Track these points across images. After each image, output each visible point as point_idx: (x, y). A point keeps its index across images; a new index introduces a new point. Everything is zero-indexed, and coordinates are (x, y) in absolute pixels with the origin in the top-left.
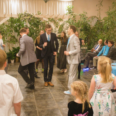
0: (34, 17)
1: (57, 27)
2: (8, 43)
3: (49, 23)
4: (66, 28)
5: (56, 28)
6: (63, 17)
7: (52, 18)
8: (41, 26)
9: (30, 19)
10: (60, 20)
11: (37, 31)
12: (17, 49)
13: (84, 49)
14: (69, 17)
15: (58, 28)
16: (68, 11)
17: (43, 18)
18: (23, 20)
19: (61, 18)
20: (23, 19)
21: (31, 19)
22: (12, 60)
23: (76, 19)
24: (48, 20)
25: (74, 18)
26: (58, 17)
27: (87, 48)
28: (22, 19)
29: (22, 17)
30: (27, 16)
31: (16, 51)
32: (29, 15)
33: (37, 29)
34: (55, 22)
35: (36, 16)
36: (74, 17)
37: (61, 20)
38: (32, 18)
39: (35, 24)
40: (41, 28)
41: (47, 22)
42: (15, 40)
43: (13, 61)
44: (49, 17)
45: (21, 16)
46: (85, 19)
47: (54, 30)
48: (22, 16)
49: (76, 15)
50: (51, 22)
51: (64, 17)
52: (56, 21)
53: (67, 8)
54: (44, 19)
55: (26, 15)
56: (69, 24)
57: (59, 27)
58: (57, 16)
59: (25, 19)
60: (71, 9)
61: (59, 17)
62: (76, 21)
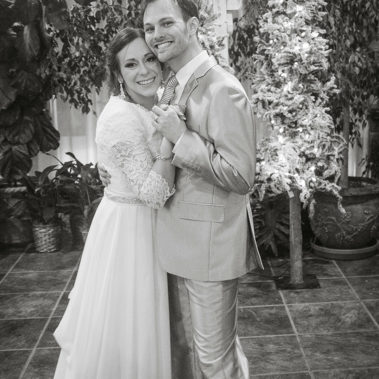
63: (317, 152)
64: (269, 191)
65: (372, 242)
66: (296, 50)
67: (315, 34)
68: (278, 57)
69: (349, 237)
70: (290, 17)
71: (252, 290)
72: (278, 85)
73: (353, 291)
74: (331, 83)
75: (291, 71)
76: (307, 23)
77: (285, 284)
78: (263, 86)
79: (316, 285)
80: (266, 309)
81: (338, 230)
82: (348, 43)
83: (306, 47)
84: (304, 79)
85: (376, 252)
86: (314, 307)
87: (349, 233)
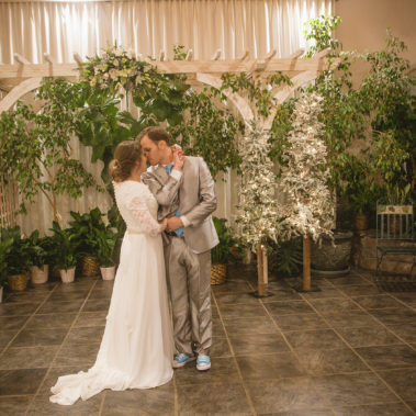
0: (153, 73)
1: (265, 114)
2: (50, 193)
3: (225, 97)
4: (307, 117)
5: (262, 117)
6: (293, 65)
7: (238, 72)
8: (194, 114)
9: (133, 79)
10: (278, 82)
11: (176, 135)
12: (87, 218)
13: (398, 216)
14: (321, 64)
15: (271, 118)
16: (313, 42)
17: (195, 74)
18: (104, 86)
19: (285, 69)
20: (101, 81)
21: (139, 80)
22: (63, 272)
23: (350, 79)
24: (218, 84)
25: (342, 72)
26: (265, 65)
27: (410, 210)
28: (98, 85)
29: (96, 72)
30: (121, 68)
31: (83, 229)
32: (127, 63)
33: (176, 129)
34: (254, 93)
35: (163, 69)
36: (341, 67)
37: (281, 79)
38: (143, 75)
39: (160, 103)
40: (192, 122)
41: (217, 91)
42: (80, 180)
43: (68, 276)
44: (225, 69)
45: (91, 69)
46: (392, 73)
47: (251, 128)
48: (96, 69)
49: (349, 61)
50: (235, 90)
51: (299, 66)
52: (259, 84)
53: (310, 30)
54: (202, 78)
55: (116, 63)
56: (320, 98)
57: (273, 112)
58: (263, 62)
59: (110, 80)
60: (330, 34)
61: (273, 67)
62: (350, 85)
63: (320, 212)
64: (293, 234)
65: (347, 267)
66: (309, 152)
67: (319, 143)
68: (298, 157)
69: (334, 264)
70: (305, 133)
71: (281, 293)
72: (298, 173)
73: (342, 293)
74: (327, 172)
75: (305, 165)
76: (315, 137)
77: (300, 289)
78: (289, 174)
79: (319, 290)
80: (295, 302)
81: (327, 260)
82: (337, 148)
83: (314, 150)
84: (312, 169)
85: (345, 275)
86: (322, 301)
87: (334, 261)
